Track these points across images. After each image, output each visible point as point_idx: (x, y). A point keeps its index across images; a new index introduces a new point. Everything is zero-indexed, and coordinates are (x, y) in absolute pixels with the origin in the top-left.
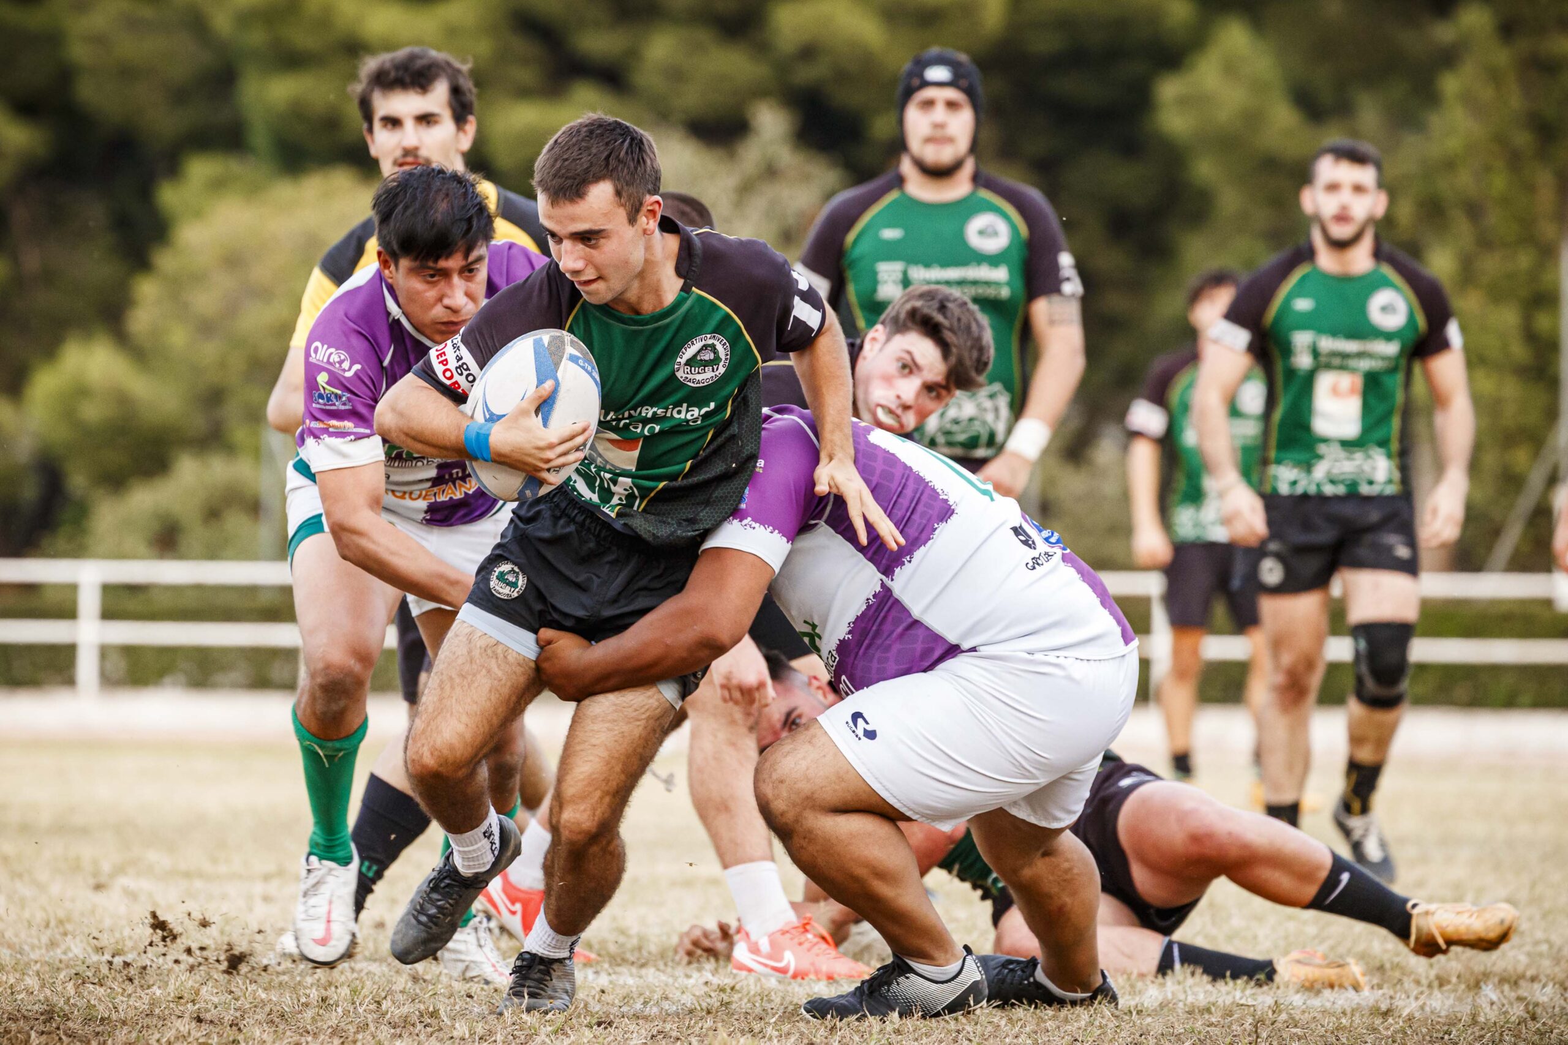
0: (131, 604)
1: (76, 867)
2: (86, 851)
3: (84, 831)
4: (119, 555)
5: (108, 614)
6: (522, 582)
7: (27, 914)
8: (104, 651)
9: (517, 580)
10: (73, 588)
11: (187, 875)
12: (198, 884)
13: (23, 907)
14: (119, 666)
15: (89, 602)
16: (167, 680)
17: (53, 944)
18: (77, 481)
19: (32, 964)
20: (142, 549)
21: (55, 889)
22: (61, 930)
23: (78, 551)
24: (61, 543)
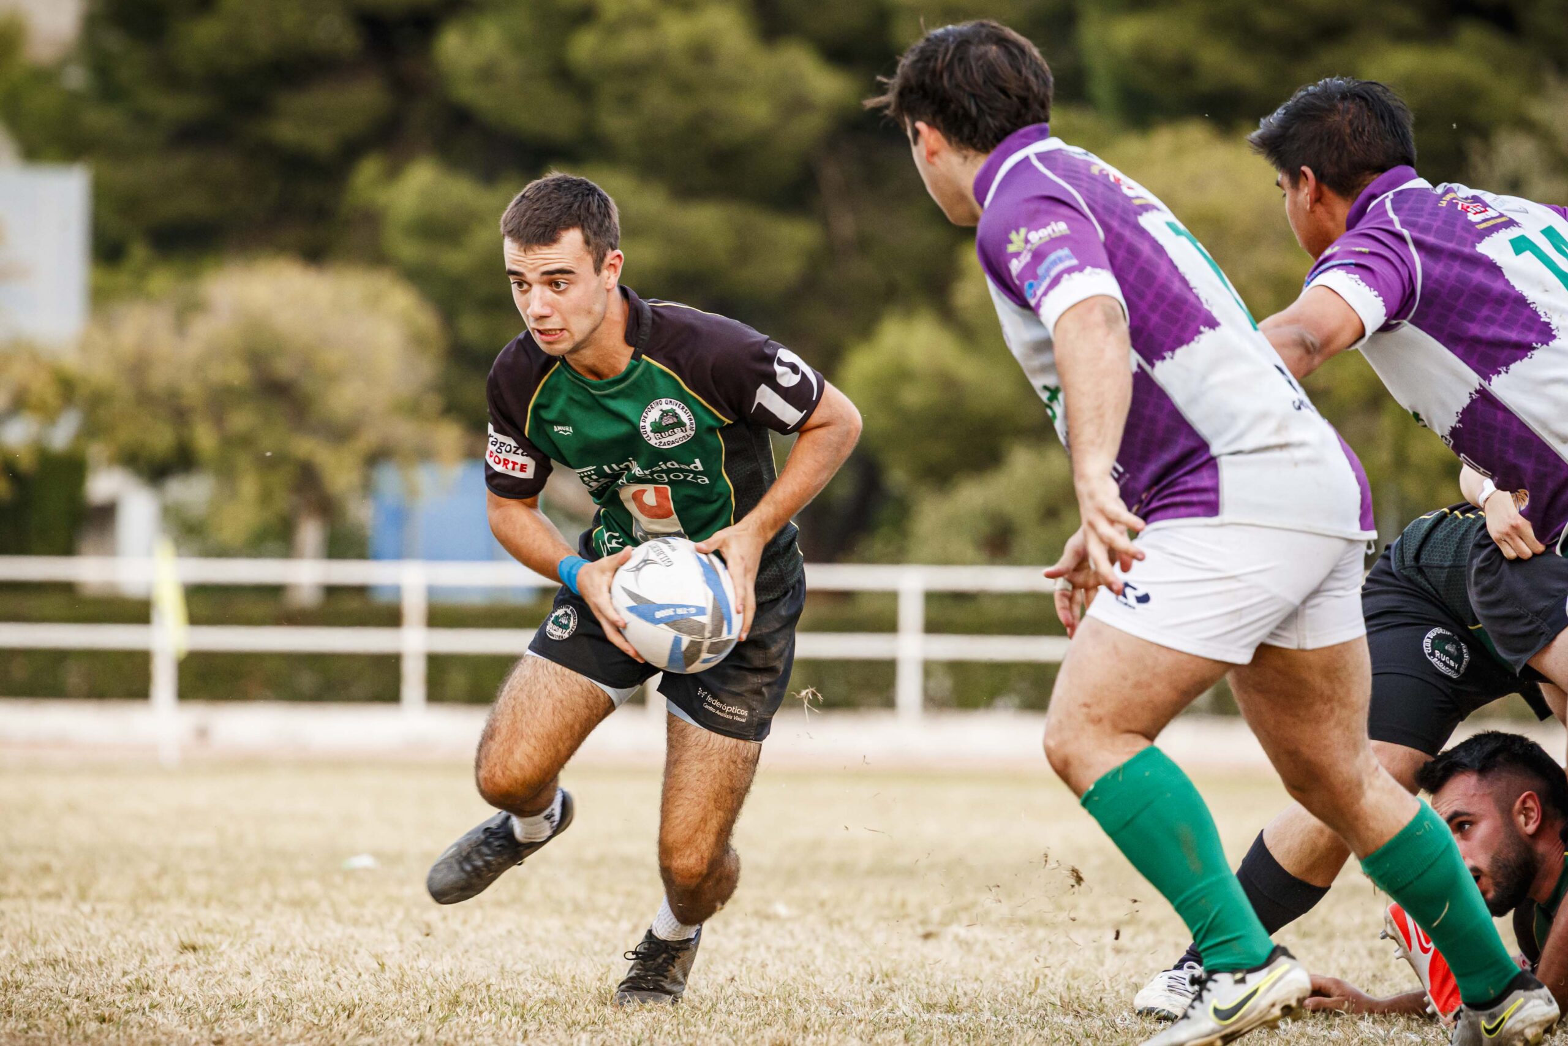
0: (959, 614)
1: (901, 913)
2: (914, 897)
3: (909, 873)
4: (945, 561)
5: (932, 627)
6: (573, 624)
7: (848, 967)
8: (929, 668)
9: (569, 622)
10: (892, 596)
11: (1027, 922)
12: (1041, 933)
13: (843, 959)
14: (944, 684)
15: (911, 612)
16: (1000, 702)
17: (878, 1001)
18: (897, 476)
19: (854, 1023)
20: (970, 552)
21: (879, 938)
22: (887, 984)
23: (897, 557)
24: (878, 546)
